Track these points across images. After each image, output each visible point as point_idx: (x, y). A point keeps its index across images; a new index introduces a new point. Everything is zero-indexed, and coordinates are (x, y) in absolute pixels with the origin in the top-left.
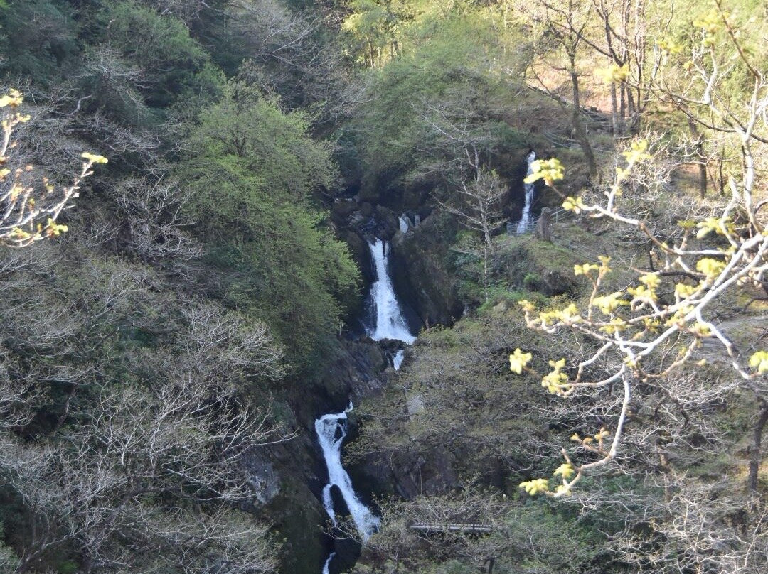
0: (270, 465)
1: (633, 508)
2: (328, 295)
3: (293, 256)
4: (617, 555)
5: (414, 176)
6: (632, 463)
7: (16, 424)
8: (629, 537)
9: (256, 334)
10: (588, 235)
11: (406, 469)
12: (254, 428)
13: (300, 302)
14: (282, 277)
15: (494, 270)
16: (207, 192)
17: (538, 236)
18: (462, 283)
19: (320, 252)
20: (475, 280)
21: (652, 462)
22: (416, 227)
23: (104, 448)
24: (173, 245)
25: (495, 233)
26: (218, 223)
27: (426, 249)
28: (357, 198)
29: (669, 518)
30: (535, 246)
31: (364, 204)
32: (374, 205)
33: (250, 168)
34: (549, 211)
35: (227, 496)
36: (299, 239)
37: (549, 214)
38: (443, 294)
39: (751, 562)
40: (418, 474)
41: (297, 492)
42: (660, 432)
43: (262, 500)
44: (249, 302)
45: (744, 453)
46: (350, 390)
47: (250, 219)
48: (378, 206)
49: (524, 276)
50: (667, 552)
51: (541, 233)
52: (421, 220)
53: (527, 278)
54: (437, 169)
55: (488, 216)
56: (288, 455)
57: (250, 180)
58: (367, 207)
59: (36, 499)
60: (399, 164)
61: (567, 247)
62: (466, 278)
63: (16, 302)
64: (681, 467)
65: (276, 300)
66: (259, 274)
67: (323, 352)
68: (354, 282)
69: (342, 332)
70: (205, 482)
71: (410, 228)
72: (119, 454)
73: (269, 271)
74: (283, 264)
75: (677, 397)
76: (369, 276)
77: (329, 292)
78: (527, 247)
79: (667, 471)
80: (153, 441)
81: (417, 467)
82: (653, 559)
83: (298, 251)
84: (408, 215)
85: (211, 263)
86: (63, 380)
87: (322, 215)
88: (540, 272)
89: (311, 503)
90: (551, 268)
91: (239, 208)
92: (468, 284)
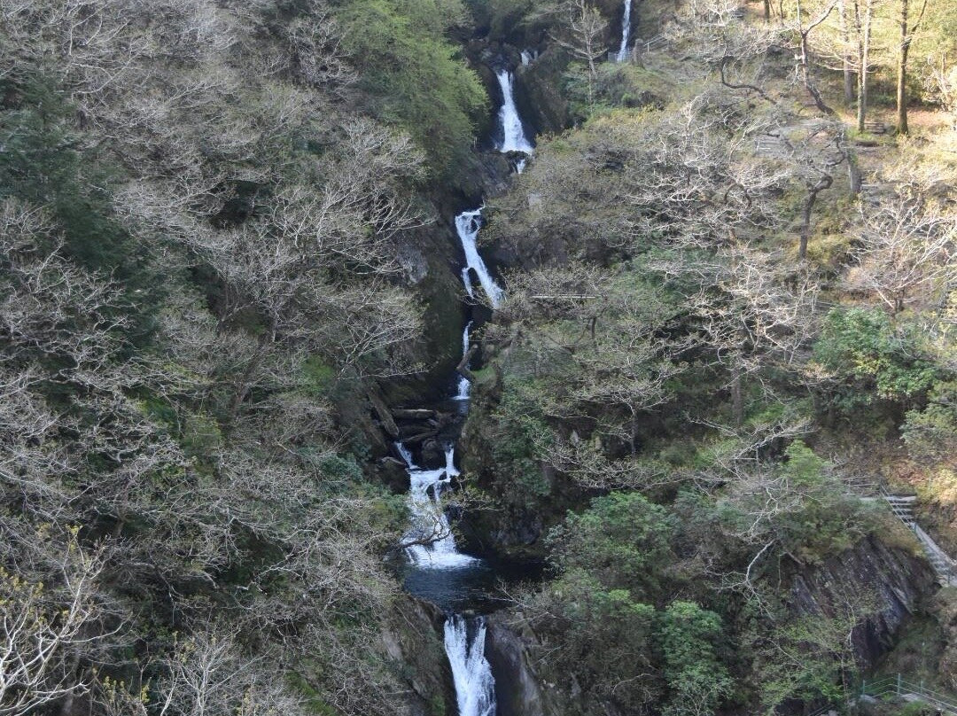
0: (419, 253)
1: (708, 275)
2: (463, 114)
3: (433, 82)
4: (695, 310)
5: (533, 17)
6: (707, 239)
7: (209, 213)
8: (703, 296)
9: (401, 141)
10: (672, 61)
11: (528, 254)
12: (400, 215)
13: (440, 120)
14: (424, 100)
15: (598, 92)
16: (362, 30)
17: (633, 63)
18: (572, 103)
19: (455, 78)
20: (582, 101)
21: (723, 236)
22: (535, 60)
23: (281, 234)
24: (335, 72)
25: (598, 60)
26: (372, 57)
27: (542, 78)
28: (487, 39)
29: (735, 280)
30: (631, 71)
31: (494, 43)
32: (501, 44)
33: (397, 10)
34: (642, 41)
35: (380, 270)
36: (438, 68)
37: (642, 45)
38: (558, 114)
39: (799, 313)
40: (537, 257)
41: (441, 273)
42: (729, 213)
43: (414, 280)
44: (399, 120)
45: (797, 230)
46: (483, 192)
47: (397, 52)
48: (505, 45)
49: (622, 96)
50: (733, 307)
51: (635, 60)
52: (539, 54)
53: (624, 97)
54: (549, 11)
55: (591, 46)
56: (434, 245)
57: (397, 20)
58: (495, 45)
59: (227, 273)
60: (519, 8)
61: (657, 71)
62: (575, 99)
63: (208, 117)
64: (744, 239)
65: (420, 119)
66: (406, 98)
67: (460, 161)
68: (483, 103)
69: (477, 145)
70: (362, 259)
71: (530, 62)
72: (293, 238)
73: (414, 95)
74: (425, 89)
75: (742, 183)
76: (497, 101)
77: (464, 112)
78: (625, 71)
79: (734, 244)
80: (319, 226)
81: (537, 252)
82: (722, 313)
83: (437, 78)
84: (528, 51)
85: (368, 89)
86: (246, 179)
87: (458, 48)
88: (635, 92)
89: (452, 282)
90: (643, 88)
91: (389, 43)
92: (577, 105)
